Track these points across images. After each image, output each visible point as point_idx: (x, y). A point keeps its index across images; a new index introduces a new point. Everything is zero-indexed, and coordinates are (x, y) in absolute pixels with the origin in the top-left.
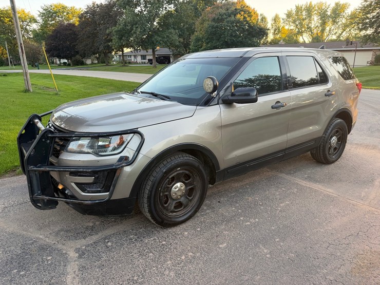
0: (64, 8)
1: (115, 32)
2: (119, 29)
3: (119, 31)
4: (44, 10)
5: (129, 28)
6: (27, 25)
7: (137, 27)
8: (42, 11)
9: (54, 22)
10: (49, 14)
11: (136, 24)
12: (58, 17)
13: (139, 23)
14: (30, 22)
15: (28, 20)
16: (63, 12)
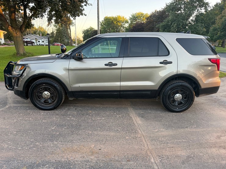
0: (142, 14)
1: (161, 26)
2: (164, 24)
3: (164, 26)
4: (132, 16)
5: (170, 23)
6: (124, 24)
7: (175, 23)
8: (131, 17)
9: (135, 22)
10: (134, 18)
11: (175, 21)
12: (138, 19)
13: (177, 20)
14: (125, 23)
15: (124, 22)
16: (141, 17)
